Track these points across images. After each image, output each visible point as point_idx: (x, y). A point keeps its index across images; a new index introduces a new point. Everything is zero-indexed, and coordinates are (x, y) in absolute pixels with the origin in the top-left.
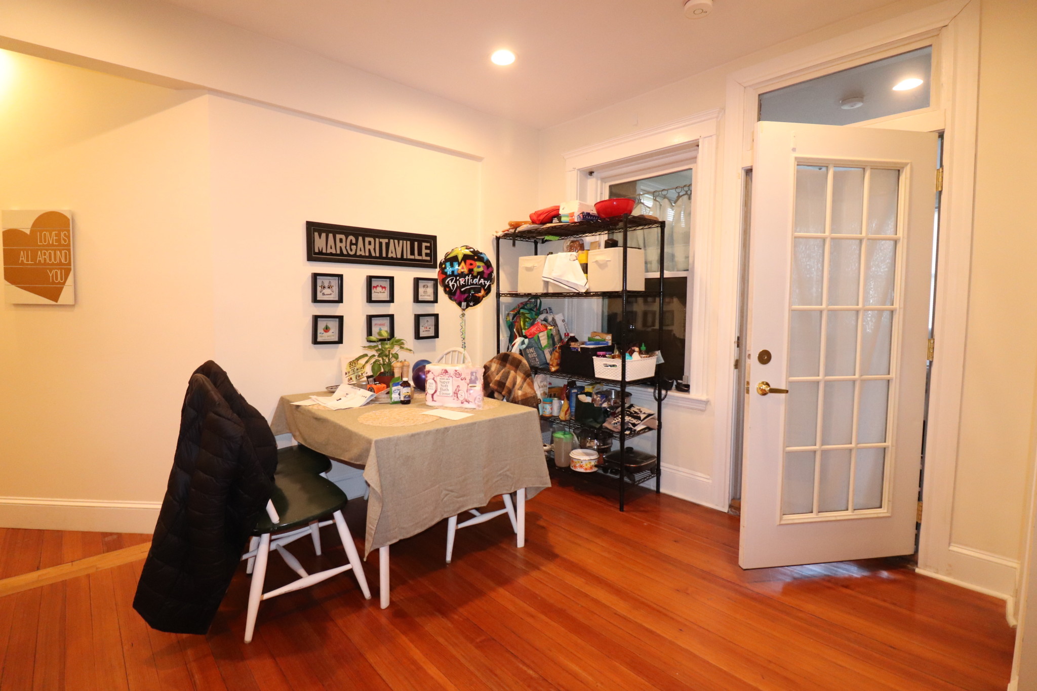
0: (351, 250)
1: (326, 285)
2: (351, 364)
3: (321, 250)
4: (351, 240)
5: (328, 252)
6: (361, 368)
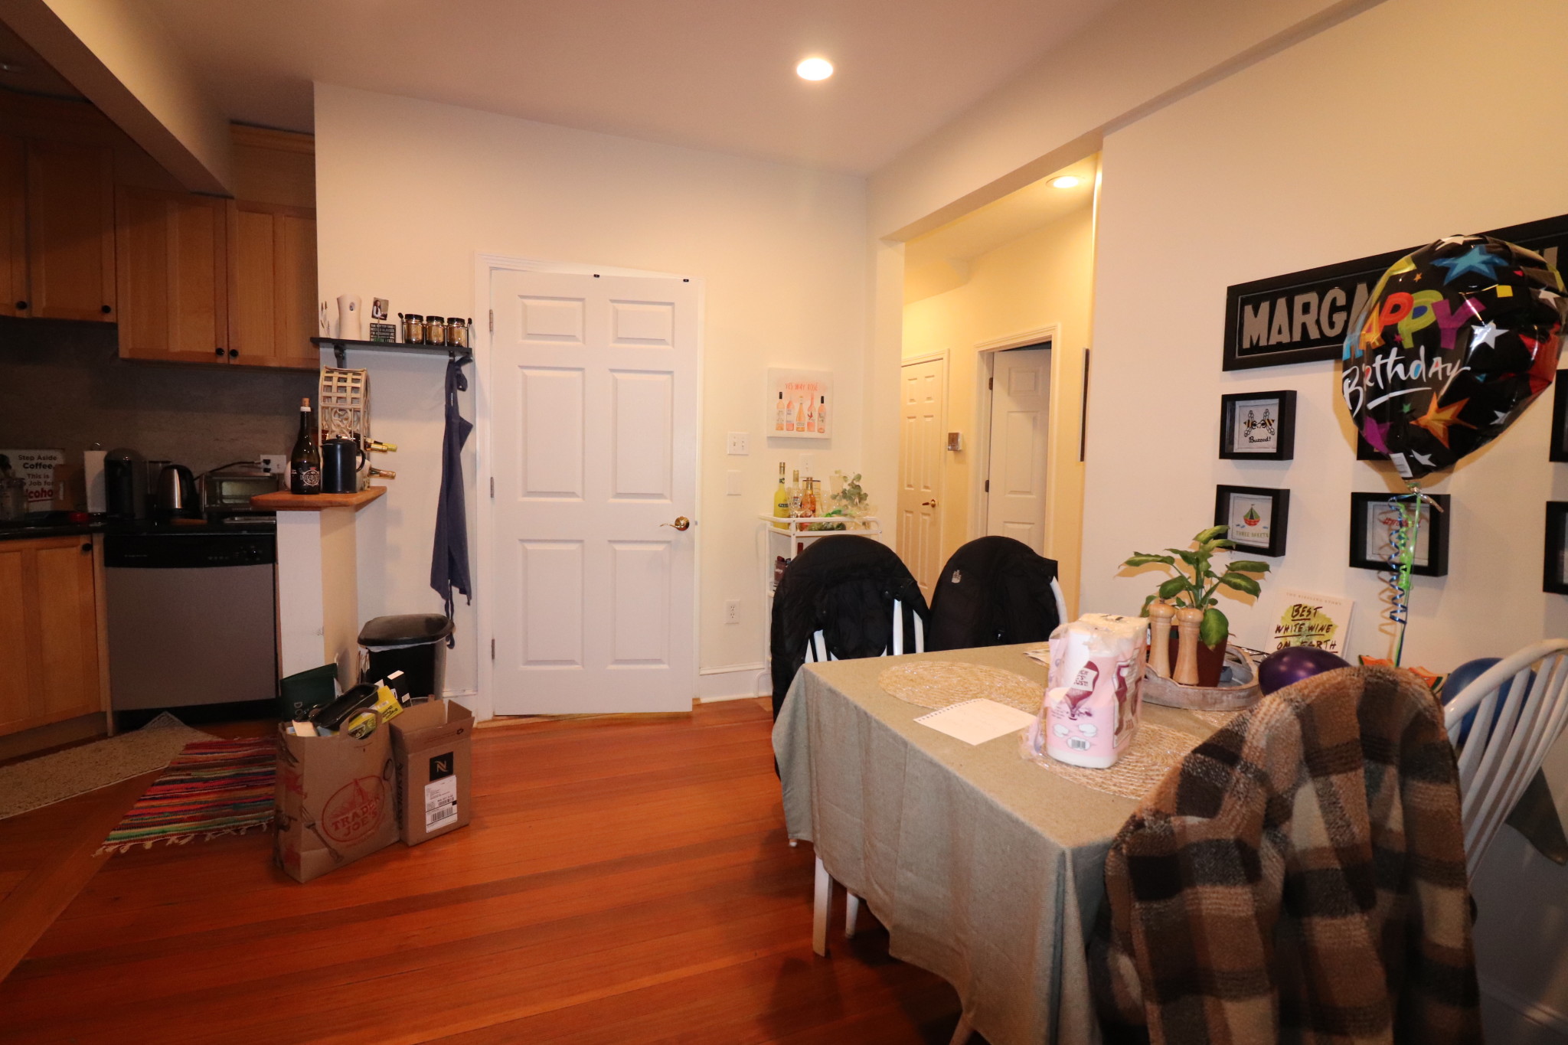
0: (1332, 325)
1: (1258, 418)
2: (1297, 611)
3: (1255, 342)
4: (1334, 300)
5: (1273, 342)
6: (1322, 629)
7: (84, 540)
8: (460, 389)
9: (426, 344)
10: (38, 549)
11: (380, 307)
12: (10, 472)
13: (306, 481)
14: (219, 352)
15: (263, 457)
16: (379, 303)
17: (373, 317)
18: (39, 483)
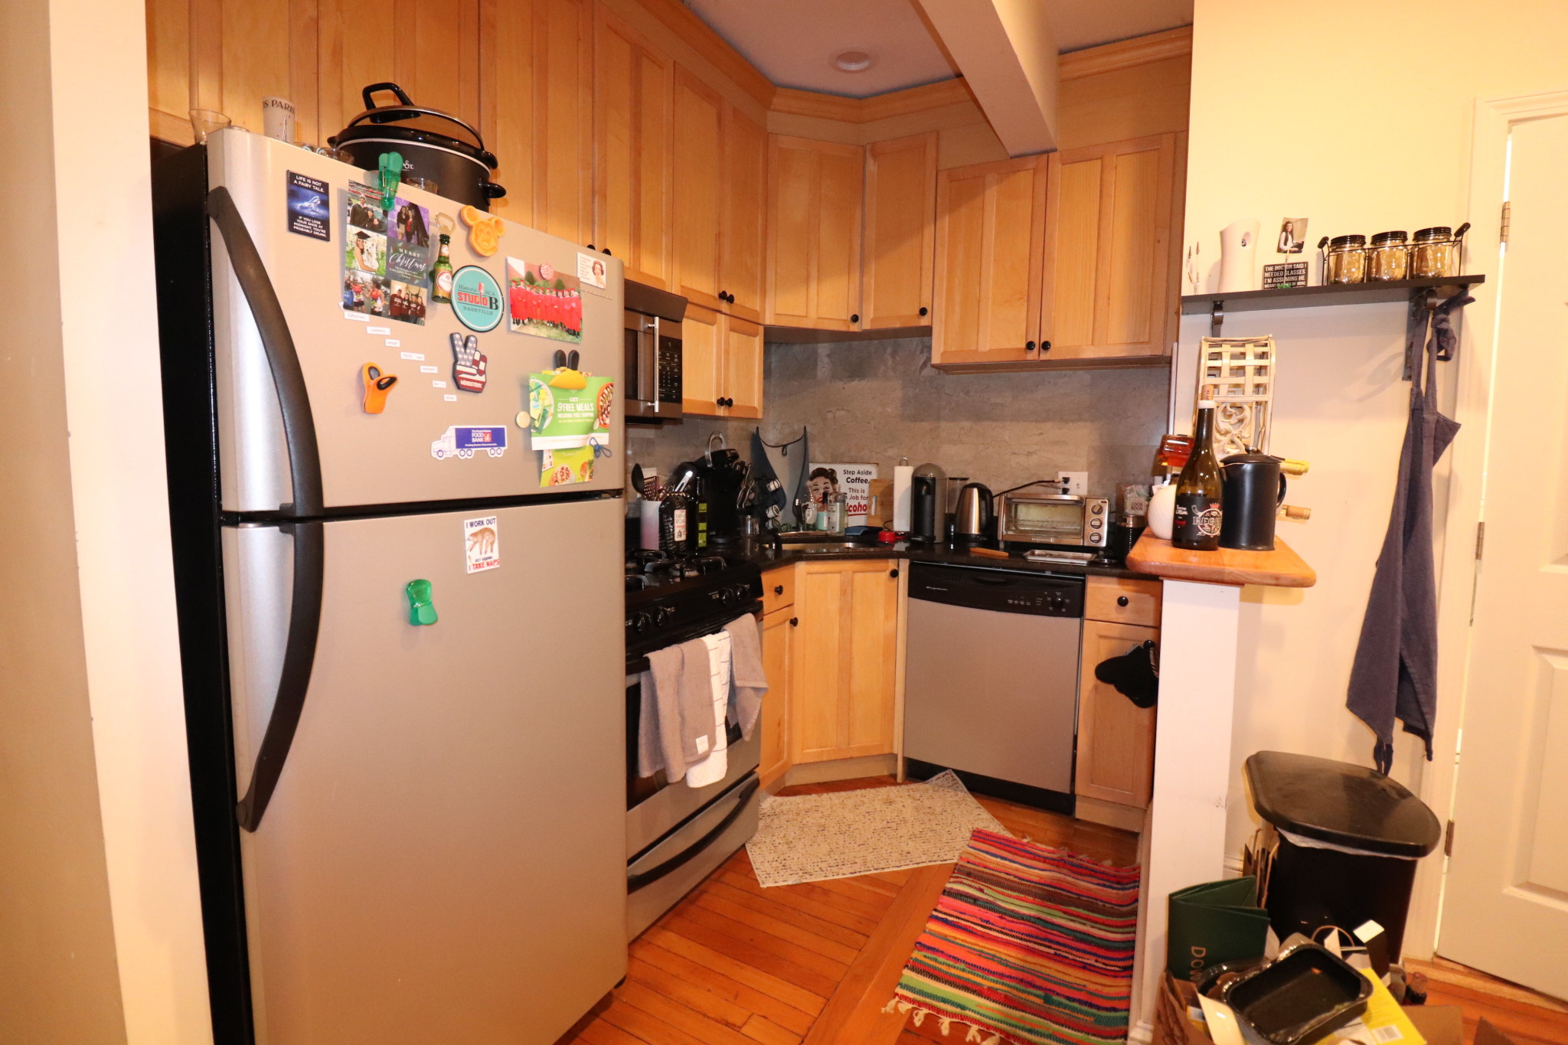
7: (891, 564)
8: (1440, 358)
9: (1372, 286)
10: (854, 572)
11: (1291, 232)
12: (837, 486)
13: (1202, 526)
14: (1030, 346)
15: (1062, 475)
16: (1290, 227)
17: (1279, 250)
18: (857, 498)
